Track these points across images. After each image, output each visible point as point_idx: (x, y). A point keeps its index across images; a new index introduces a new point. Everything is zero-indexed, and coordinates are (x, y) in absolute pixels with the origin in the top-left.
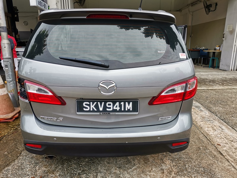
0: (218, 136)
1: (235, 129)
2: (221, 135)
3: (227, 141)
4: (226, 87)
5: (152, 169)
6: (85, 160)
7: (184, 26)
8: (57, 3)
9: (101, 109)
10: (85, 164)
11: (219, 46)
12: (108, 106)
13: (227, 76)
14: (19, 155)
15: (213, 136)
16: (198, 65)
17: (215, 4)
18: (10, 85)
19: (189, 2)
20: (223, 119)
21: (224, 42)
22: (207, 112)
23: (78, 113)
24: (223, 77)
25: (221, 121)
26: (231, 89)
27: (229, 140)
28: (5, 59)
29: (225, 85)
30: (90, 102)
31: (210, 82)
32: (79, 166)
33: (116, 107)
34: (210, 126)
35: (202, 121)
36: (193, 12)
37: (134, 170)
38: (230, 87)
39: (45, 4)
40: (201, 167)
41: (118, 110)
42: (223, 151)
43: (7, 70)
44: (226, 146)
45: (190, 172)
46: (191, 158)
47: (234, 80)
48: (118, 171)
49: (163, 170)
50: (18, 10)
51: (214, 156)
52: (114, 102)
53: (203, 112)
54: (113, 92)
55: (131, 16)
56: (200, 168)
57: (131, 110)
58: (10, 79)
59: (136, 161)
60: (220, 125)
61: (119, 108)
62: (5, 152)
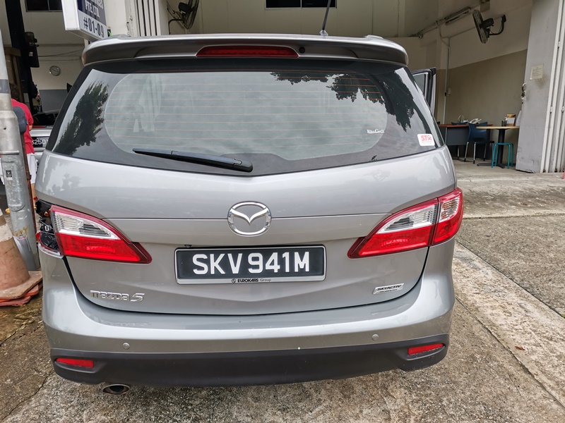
0: (516, 327)
1: (557, 309)
2: (525, 324)
3: (537, 338)
4: (533, 212)
5: (361, 412)
6: (199, 394)
7: (429, 70)
8: (130, 21)
9: (235, 270)
10: (201, 403)
11: (514, 116)
12: (251, 262)
13: (533, 186)
14: (40, 386)
15: (505, 327)
16: (465, 161)
17: (501, 19)
18: (18, 217)
19: (441, 15)
20: (528, 286)
21: (525, 107)
22: (490, 272)
23: (181, 281)
24: (524, 189)
25: (524, 291)
26: (544, 216)
27: (544, 337)
28: (6, 157)
29: (531, 207)
30: (208, 254)
31: (494, 200)
32: (186, 408)
33: (272, 264)
34: (497, 304)
35: (479, 294)
36: (449, 38)
37: (318, 414)
38: (542, 211)
39: (101, 24)
40: (479, 404)
41: (276, 271)
42: (531, 364)
43: (11, 181)
44: (536, 352)
45: (452, 416)
46: (455, 383)
47: (551, 194)
48: (281, 419)
49: (389, 412)
50: (36, 41)
51: (508, 376)
52: (266, 251)
53: (481, 271)
54: (264, 229)
55: (302, 51)
56: (475, 405)
57: (307, 270)
58: (18, 203)
59: (323, 392)
60: (522, 302)
61: (279, 267)
62: (6, 380)
